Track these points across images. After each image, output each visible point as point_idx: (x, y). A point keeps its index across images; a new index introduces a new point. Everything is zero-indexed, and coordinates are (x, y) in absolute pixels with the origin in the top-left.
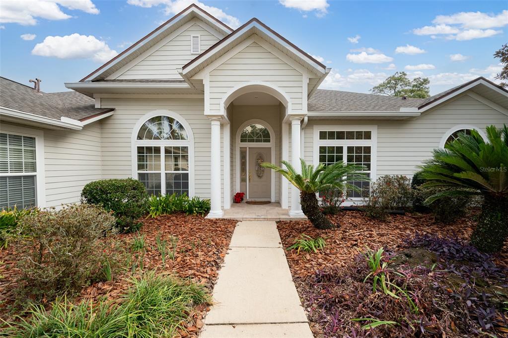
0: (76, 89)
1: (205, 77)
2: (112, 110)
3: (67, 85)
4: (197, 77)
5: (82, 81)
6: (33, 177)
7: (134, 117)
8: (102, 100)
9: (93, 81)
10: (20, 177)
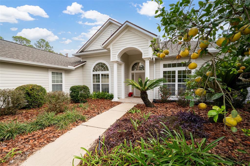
0: (75, 56)
1: (111, 47)
2: (85, 62)
3: (73, 55)
4: (108, 47)
5: (77, 53)
6: (62, 85)
7: (92, 64)
8: (83, 58)
9: (80, 52)
10: (58, 85)
